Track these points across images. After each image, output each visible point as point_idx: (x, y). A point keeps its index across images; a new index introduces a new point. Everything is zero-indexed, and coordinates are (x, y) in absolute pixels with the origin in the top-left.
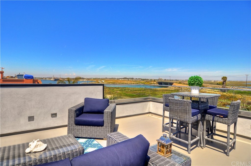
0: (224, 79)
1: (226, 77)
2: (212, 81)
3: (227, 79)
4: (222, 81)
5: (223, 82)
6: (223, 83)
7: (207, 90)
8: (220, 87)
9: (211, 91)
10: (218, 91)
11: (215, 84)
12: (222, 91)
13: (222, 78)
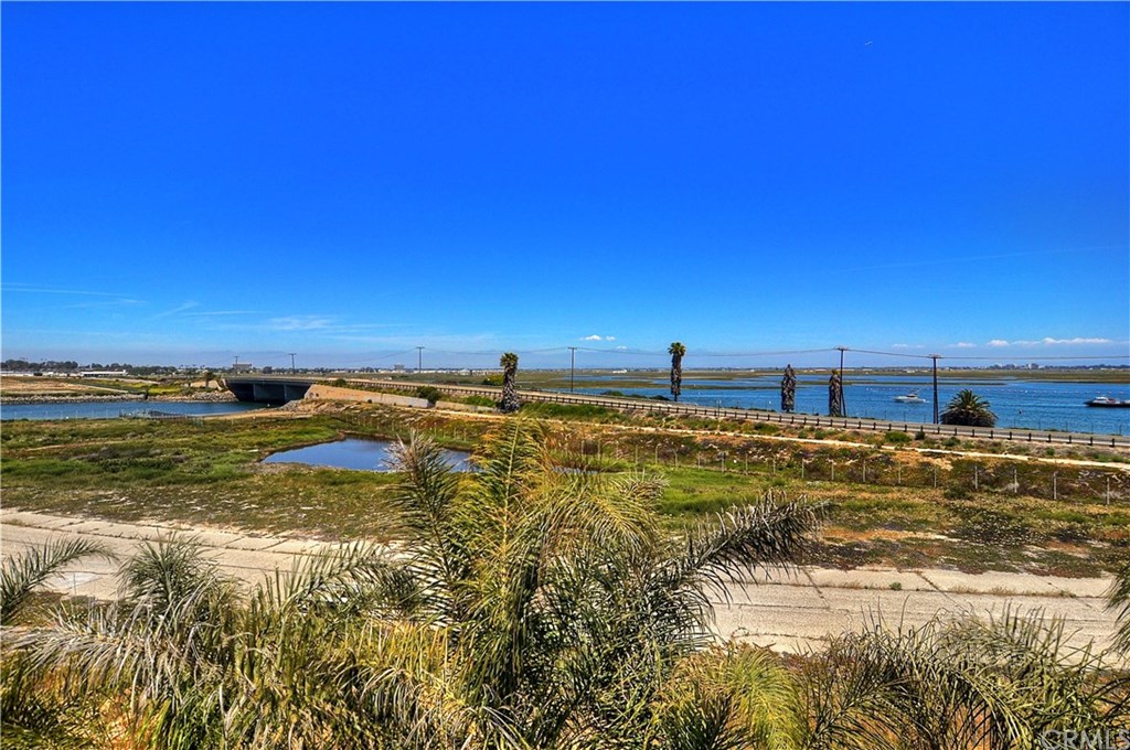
0: (510, 360)
2: (464, 372)
3: (519, 362)
4: (503, 370)
5: (506, 374)
6: (506, 380)
7: (452, 410)
8: (496, 393)
9: (467, 411)
10: (490, 412)
11: (476, 384)
12: (503, 406)
13: (504, 360)
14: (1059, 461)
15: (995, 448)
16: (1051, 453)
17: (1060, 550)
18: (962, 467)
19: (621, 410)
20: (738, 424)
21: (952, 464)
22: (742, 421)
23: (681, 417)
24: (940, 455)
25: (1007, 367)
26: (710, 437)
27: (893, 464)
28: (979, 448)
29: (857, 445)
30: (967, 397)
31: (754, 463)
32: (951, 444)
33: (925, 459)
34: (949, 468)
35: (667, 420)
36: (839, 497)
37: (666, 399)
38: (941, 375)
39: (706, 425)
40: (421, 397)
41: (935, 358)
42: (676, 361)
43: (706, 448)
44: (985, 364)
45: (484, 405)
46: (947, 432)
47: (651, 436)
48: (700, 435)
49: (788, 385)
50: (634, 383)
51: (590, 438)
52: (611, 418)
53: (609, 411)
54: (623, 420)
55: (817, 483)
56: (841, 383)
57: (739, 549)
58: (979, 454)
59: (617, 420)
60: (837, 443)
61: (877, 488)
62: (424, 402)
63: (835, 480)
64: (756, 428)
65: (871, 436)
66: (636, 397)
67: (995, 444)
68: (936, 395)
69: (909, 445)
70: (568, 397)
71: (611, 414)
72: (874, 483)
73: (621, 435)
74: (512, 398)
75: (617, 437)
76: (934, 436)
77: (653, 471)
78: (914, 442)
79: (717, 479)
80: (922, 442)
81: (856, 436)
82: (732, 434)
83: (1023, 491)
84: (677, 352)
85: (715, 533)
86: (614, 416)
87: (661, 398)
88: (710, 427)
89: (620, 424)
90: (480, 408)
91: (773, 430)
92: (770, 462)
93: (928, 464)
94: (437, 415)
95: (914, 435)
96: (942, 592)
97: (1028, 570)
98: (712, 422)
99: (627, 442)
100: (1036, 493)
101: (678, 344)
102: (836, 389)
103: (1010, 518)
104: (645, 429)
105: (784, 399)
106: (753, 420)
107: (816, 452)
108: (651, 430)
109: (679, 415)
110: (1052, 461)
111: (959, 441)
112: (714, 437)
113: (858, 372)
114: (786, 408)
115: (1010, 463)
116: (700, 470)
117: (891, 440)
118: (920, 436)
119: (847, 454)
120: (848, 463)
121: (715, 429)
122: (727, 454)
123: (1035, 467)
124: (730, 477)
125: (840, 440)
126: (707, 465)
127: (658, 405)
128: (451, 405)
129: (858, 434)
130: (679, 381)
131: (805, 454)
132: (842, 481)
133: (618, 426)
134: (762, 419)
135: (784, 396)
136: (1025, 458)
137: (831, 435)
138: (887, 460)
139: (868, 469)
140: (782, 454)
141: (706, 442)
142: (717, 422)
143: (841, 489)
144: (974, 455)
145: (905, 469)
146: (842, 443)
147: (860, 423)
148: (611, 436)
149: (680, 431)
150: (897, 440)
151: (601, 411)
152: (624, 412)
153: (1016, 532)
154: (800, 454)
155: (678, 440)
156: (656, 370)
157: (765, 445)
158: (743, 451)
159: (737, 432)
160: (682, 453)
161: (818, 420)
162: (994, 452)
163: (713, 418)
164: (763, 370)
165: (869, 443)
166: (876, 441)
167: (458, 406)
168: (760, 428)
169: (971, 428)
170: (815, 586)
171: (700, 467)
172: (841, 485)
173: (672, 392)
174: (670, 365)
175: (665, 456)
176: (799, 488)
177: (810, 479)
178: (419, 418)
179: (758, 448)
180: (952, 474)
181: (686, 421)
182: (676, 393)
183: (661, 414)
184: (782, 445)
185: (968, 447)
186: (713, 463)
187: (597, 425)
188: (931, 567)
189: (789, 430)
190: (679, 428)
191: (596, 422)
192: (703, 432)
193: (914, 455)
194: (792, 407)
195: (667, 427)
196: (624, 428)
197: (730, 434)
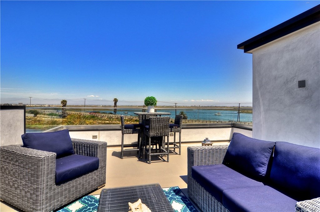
0: (64, 103)
1: (66, 100)
3: (67, 103)
4: (62, 105)
9: (49, 118)
10: (57, 118)
11: (52, 109)
12: (62, 116)
13: (62, 102)
19: (99, 117)
22: (132, 119)
25: (194, 106)
30: (182, 113)
35: (112, 119)
37: (112, 114)
40: (31, 113)
41: (176, 104)
42: (115, 103)
45: (55, 116)
49: (144, 110)
54: (100, 119)
62: (32, 115)
66: (104, 113)
70: (83, 113)
71: (96, 118)
73: (99, 124)
74: (65, 113)
84: (116, 101)
87: (111, 113)
89: (99, 120)
90: (53, 117)
94: (37, 119)
101: (116, 99)
104: (106, 122)
106: (135, 119)
108: (108, 122)
109: (116, 118)
127: (110, 115)
128: (43, 116)
133: (98, 121)
142: (125, 120)
148: (96, 124)
151: (93, 117)
152: (100, 117)
159: (130, 122)
167: (45, 116)
168: (136, 121)
173: (114, 112)
174: (114, 104)
178: (31, 120)
181: (118, 120)
183: (110, 118)
190: (115, 121)
191: (92, 120)
195: (112, 121)
196: (100, 121)
197: (129, 122)
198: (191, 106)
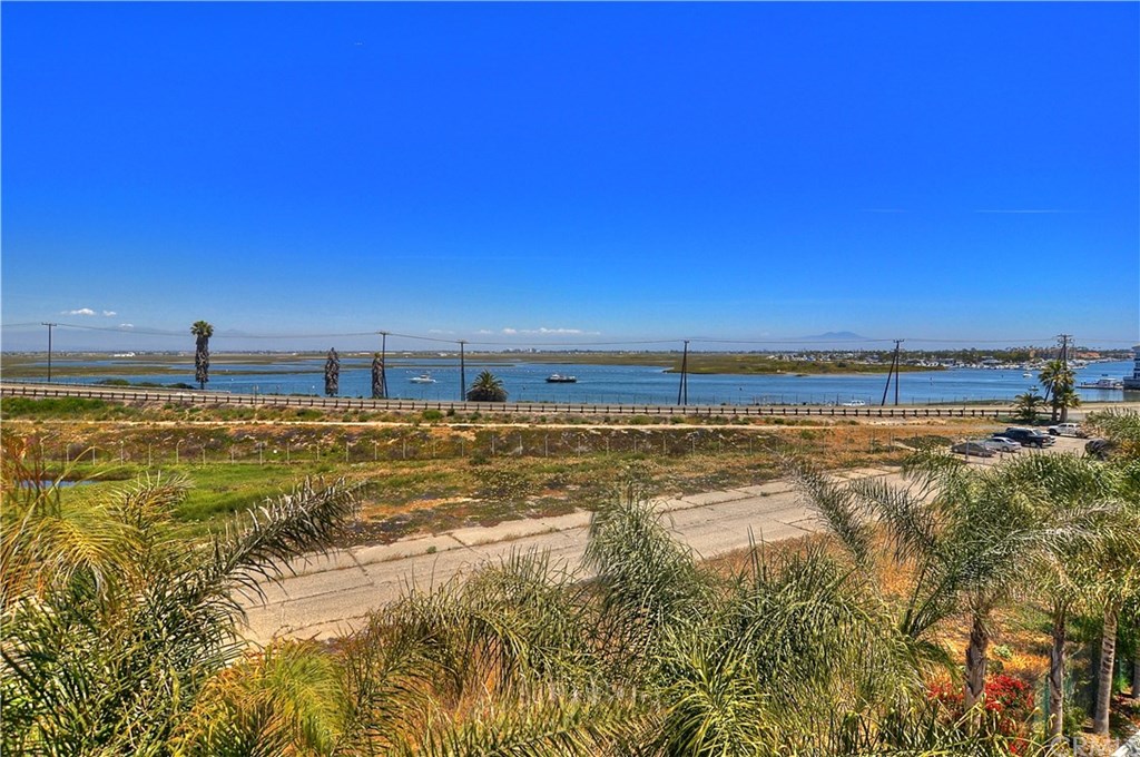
14: (549, 426)
15: (507, 419)
16: (544, 420)
17: (550, 496)
18: (484, 437)
19: (127, 403)
20: (277, 412)
21: (476, 435)
22: (282, 408)
23: (210, 407)
24: (466, 428)
25: (517, 351)
26: (247, 427)
27: (429, 439)
28: (495, 420)
29: (398, 424)
30: (486, 377)
31: (297, 451)
32: (474, 419)
33: (455, 433)
34: (473, 438)
35: (191, 411)
36: (382, 476)
37: (190, 387)
38: (467, 358)
39: (241, 415)
41: (462, 343)
42: (200, 345)
43: (241, 439)
44: (499, 349)
46: (472, 407)
47: (169, 431)
48: (234, 426)
49: (331, 370)
50: (148, 369)
51: (81, 440)
52: (111, 412)
53: (108, 404)
54: (128, 414)
55: (361, 464)
56: (383, 367)
57: (274, 544)
58: (495, 425)
59: (121, 414)
60: (380, 424)
61: (416, 463)
63: (378, 460)
64: (299, 415)
65: (410, 415)
66: (148, 385)
67: (507, 416)
68: (463, 375)
69: (441, 422)
70: (44, 388)
71: (112, 409)
72: (413, 459)
73: (127, 433)
75: (120, 437)
76: (463, 412)
77: (173, 472)
78: (446, 418)
79: (255, 473)
80: (452, 418)
81: (397, 416)
82: (271, 423)
83: (526, 453)
84: (201, 334)
85: (245, 532)
86: (116, 411)
87: (182, 387)
88: (245, 416)
89: (126, 419)
91: (317, 415)
92: (314, 449)
93: (457, 437)
95: (446, 412)
96: (468, 547)
97: (529, 516)
98: (247, 410)
99: (137, 441)
100: (535, 454)
101: (201, 325)
102: (378, 373)
103: (517, 476)
104: (162, 423)
105: (327, 383)
106: (295, 406)
107: (360, 434)
108: (170, 424)
109: (207, 404)
110: (544, 426)
111: (480, 415)
112: (250, 427)
113: (399, 355)
114: (330, 392)
115: (516, 430)
116: (235, 466)
117: (427, 418)
118: (451, 413)
119: (388, 433)
120: (390, 443)
121: (252, 418)
122: (266, 443)
123: (533, 432)
124: (270, 469)
125: (383, 421)
126: (243, 458)
127: (179, 394)
129: (398, 414)
130: (206, 366)
131: (350, 438)
132: (384, 460)
133: (122, 422)
134: (305, 404)
135: (328, 381)
136: (527, 426)
137: (374, 417)
138: (424, 436)
139: (407, 447)
140: (326, 440)
141: (241, 433)
142: (253, 411)
143: (384, 467)
144: (492, 426)
145: (439, 443)
146: (384, 424)
147: (400, 404)
148: (113, 435)
149: (209, 423)
150: (433, 418)
151: (96, 405)
152: (130, 405)
153: (521, 486)
154: (345, 438)
155: (204, 434)
156: (177, 353)
157: (308, 432)
158: (284, 439)
159: (277, 420)
160: (212, 449)
161: (362, 403)
162: (506, 422)
163: (249, 406)
164: (306, 354)
165: (409, 422)
166: (415, 420)
168: (302, 414)
169: (489, 404)
170: (360, 566)
171: (233, 461)
172: (384, 464)
173: (198, 379)
174: (194, 347)
175: (189, 454)
176: (344, 472)
177: (355, 462)
179: (301, 435)
180: (474, 444)
181: (216, 411)
182: (202, 381)
183: (182, 405)
184: (326, 430)
185: (488, 420)
186: (249, 456)
187: (90, 423)
188: (460, 527)
189: (334, 415)
190: (208, 420)
191: (90, 419)
192: (237, 423)
193: (446, 429)
194: (336, 391)
195: (193, 419)
196: (131, 424)
197: (270, 423)
198: (505, 352)
